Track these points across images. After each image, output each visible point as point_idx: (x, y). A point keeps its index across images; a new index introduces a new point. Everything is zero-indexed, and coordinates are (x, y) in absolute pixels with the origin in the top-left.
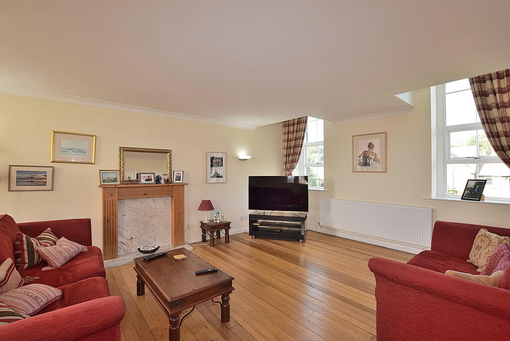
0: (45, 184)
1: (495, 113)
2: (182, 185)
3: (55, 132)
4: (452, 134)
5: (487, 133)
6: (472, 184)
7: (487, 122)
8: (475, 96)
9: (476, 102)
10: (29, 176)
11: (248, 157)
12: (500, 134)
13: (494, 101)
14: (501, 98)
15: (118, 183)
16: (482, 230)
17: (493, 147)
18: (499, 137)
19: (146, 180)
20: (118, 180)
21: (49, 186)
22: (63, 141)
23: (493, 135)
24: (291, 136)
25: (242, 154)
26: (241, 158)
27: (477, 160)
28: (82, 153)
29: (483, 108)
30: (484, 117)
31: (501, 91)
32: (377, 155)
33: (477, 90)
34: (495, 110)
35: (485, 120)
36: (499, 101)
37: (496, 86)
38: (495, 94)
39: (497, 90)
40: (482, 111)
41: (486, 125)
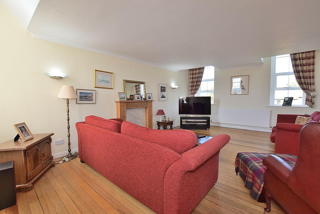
0: (92, 100)
1: (300, 68)
2: (151, 101)
3: (96, 70)
4: (278, 77)
5: (296, 77)
6: (287, 99)
7: (296, 72)
8: (292, 60)
9: (292, 63)
10: (85, 95)
11: (177, 87)
12: (301, 77)
13: (300, 63)
14: (302, 62)
15: (126, 100)
16: (299, 116)
17: (298, 83)
18: (300, 78)
19: (137, 98)
20: (126, 98)
21: (94, 102)
22: (99, 75)
23: (298, 78)
24: (194, 76)
25: (173, 85)
26: (173, 87)
27: (288, 89)
28: (107, 83)
29: (295, 66)
30: (295, 70)
31: (303, 59)
32: (244, 86)
33: (293, 57)
34: (300, 67)
35: (296, 71)
36: (301, 63)
37: (301, 56)
38: (300, 60)
39: (301, 58)
40: (295, 67)
41: (296, 73)
